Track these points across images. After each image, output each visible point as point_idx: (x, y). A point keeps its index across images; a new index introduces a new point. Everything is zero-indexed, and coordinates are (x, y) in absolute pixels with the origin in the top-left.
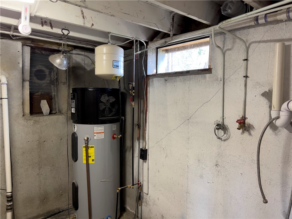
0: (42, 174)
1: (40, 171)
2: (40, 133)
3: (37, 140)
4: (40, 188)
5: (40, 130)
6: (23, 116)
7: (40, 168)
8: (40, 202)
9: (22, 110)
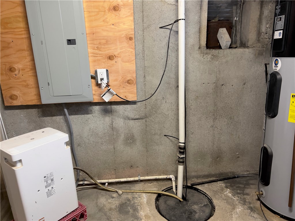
0: (216, 127)
1: (215, 123)
2: (218, 72)
3: (214, 82)
4: (214, 144)
5: (218, 69)
6: (199, 48)
7: (215, 119)
8: (213, 160)
9: (198, 39)
